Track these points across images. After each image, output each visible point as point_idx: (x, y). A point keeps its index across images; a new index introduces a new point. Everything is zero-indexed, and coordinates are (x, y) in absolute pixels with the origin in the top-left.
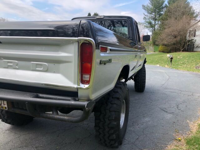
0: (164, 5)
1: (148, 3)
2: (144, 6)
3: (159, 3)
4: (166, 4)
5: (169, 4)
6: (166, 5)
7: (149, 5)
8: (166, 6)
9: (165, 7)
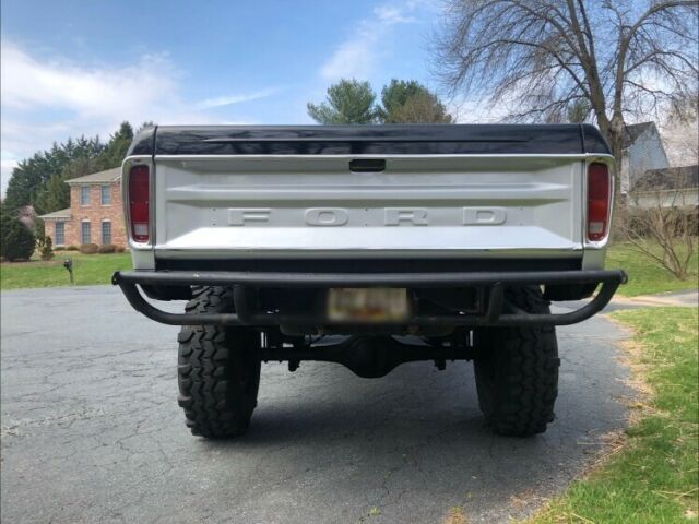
0: (372, 109)
1: (324, 100)
2: (311, 108)
3: (358, 103)
4: (378, 107)
5: (387, 105)
6: (380, 108)
7: (328, 105)
8: (380, 113)
9: (375, 115)
